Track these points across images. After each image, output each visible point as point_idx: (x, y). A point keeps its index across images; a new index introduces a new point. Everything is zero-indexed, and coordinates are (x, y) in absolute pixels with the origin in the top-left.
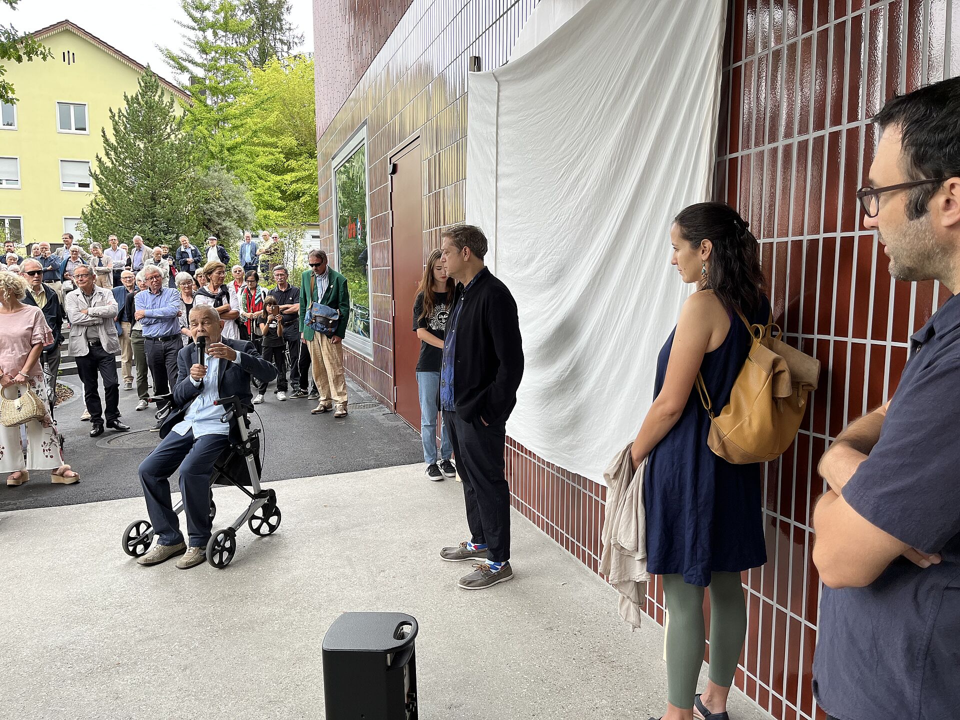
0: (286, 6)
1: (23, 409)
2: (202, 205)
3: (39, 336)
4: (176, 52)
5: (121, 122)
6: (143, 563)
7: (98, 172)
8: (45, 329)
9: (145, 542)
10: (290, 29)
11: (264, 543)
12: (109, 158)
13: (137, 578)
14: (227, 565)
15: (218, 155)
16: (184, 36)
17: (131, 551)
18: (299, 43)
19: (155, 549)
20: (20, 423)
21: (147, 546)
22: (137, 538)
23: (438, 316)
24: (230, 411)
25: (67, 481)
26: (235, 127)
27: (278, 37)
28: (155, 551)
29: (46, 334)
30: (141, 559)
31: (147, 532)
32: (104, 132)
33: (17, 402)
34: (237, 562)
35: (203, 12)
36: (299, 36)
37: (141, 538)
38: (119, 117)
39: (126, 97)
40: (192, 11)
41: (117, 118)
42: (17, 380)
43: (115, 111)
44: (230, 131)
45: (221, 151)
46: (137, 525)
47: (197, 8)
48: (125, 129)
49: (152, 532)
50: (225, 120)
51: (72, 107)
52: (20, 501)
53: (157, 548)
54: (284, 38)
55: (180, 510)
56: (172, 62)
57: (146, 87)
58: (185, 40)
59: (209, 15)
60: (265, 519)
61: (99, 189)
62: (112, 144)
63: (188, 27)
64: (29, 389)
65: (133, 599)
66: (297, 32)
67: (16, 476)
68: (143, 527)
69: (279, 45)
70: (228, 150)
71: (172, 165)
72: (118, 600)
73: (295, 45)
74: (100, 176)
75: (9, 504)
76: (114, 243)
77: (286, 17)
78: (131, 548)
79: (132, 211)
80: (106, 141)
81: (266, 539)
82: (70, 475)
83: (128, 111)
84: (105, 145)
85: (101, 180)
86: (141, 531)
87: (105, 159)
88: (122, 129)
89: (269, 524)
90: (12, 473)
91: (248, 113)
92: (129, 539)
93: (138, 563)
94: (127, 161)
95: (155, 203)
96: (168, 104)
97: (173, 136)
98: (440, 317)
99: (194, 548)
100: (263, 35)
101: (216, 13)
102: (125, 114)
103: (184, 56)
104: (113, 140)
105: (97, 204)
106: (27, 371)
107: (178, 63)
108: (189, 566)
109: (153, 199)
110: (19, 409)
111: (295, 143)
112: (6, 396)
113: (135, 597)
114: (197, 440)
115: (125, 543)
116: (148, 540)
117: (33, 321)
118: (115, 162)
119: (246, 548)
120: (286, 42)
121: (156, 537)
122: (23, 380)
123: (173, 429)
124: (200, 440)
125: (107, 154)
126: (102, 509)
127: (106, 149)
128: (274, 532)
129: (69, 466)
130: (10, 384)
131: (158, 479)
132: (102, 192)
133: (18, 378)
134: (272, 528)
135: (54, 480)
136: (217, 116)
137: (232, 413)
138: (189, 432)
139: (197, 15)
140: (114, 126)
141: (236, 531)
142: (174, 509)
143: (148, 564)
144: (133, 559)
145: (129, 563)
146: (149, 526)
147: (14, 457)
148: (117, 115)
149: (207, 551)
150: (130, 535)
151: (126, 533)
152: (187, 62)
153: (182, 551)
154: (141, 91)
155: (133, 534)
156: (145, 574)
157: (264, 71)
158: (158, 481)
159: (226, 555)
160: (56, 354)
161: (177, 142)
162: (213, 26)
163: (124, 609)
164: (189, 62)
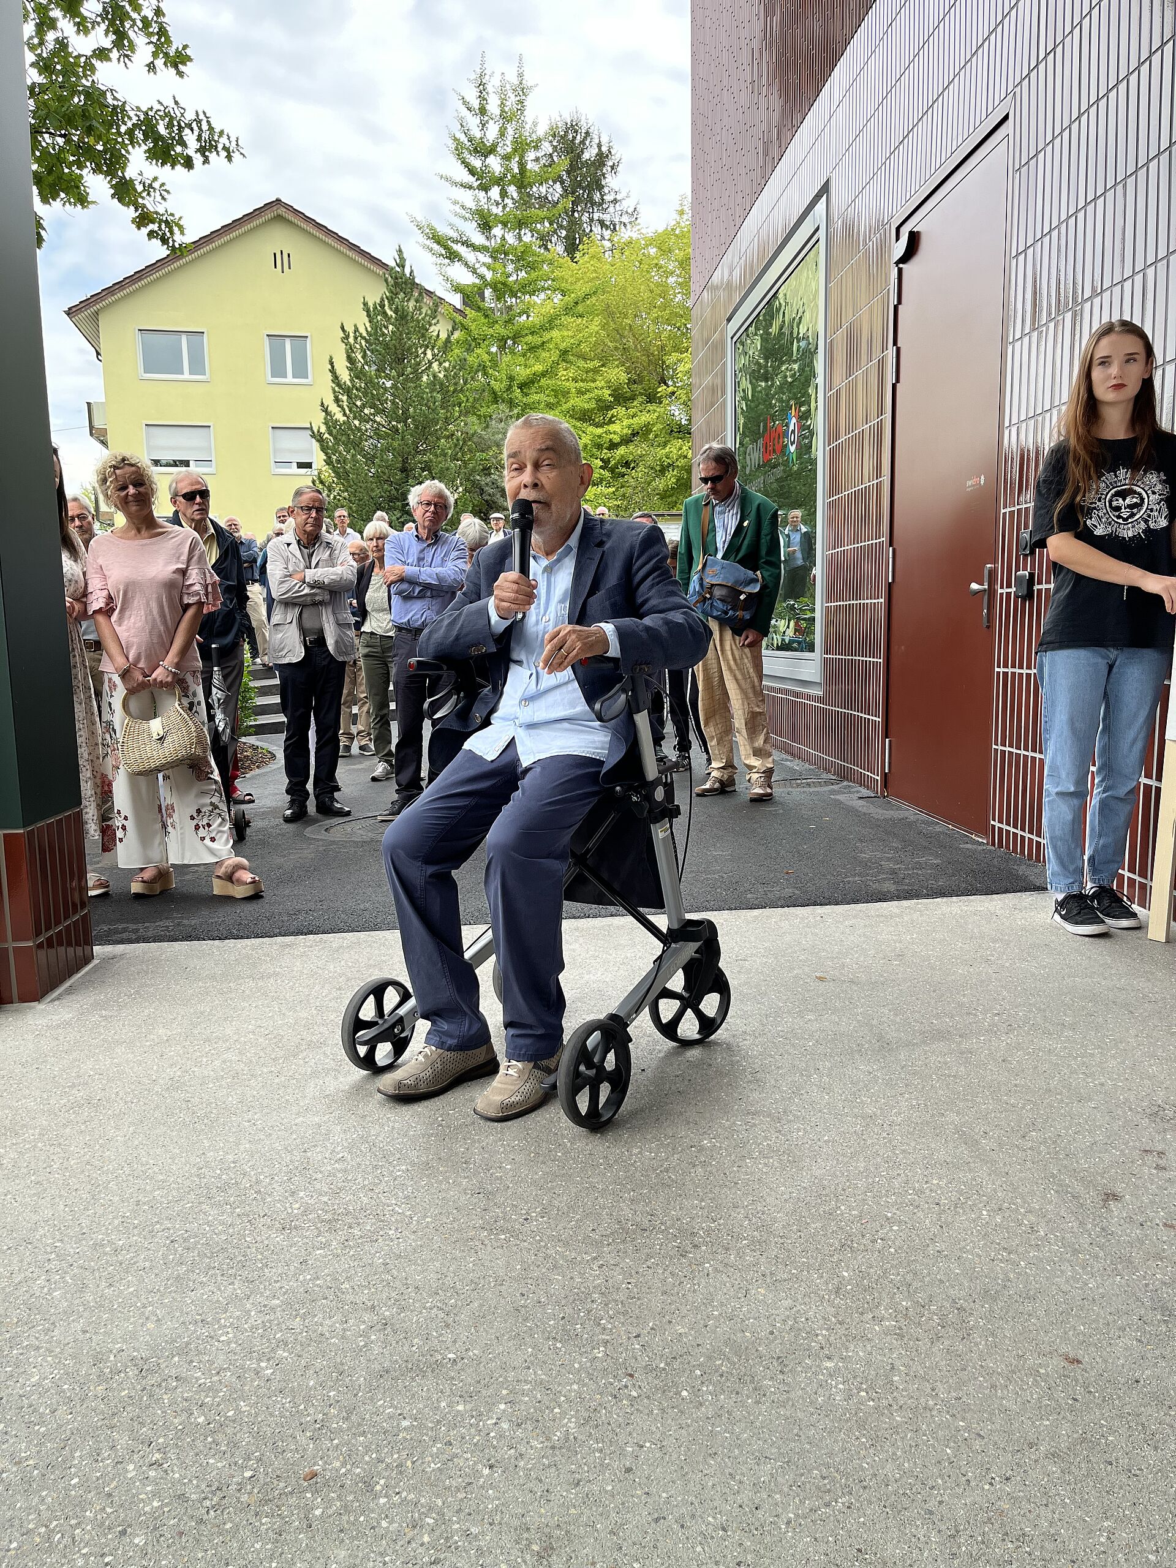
0: (610, 163)
1: (169, 739)
2: (478, 478)
3: (197, 587)
4: (444, 230)
5: (358, 346)
6: (391, 1091)
7: (323, 429)
8: (208, 575)
9: (395, 1035)
10: (615, 201)
11: (691, 1065)
12: (339, 406)
13: (377, 1135)
14: (610, 1120)
15: (505, 395)
16: (455, 203)
17: (362, 1055)
18: (630, 223)
19: (421, 1058)
20: (158, 770)
21: (400, 1046)
22: (376, 1024)
23: (1111, 501)
24: (618, 691)
25: (239, 892)
26: (532, 349)
27: (596, 216)
28: (421, 1063)
29: (210, 587)
30: (388, 1081)
31: (402, 1011)
32: (332, 364)
33: (156, 726)
34: (634, 1114)
35: (486, 157)
36: (630, 211)
37: (386, 1026)
38: (356, 338)
39: (365, 304)
40: (466, 155)
41: (351, 340)
42: (158, 680)
43: (350, 329)
44: (524, 355)
45: (509, 388)
46: (378, 991)
47: (476, 151)
48: (364, 357)
49: (413, 1012)
50: (516, 337)
51: (288, 342)
52: (146, 924)
53: (426, 1056)
54: (606, 218)
55: (481, 956)
56: (436, 247)
57: (396, 284)
58: (457, 208)
59: (495, 164)
60: (690, 1000)
61: (325, 458)
62: (345, 383)
63: (462, 185)
64: (179, 700)
65: (365, 1200)
66: (628, 205)
67: (147, 875)
68: (391, 997)
69: (597, 229)
70: (521, 386)
71: (433, 410)
72: (325, 1199)
73: (623, 227)
74: (326, 435)
75: (125, 930)
76: (343, 522)
77: (611, 182)
78: (362, 1050)
79: (372, 490)
80: (336, 378)
81: (694, 1053)
82: (245, 879)
83: (369, 329)
84: (334, 385)
85: (327, 442)
86: (388, 1007)
87: (333, 408)
88: (359, 357)
89: (700, 1015)
90: (142, 869)
91: (551, 323)
92: (359, 1024)
93: (379, 1091)
94: (366, 411)
95: (407, 477)
96: (429, 312)
97: (435, 365)
98: (1114, 504)
99: (519, 1064)
100: (573, 215)
101: (507, 158)
102: (365, 334)
103: (455, 235)
104: (345, 376)
105: (322, 482)
106: (176, 660)
107: (446, 248)
108: (509, 1115)
109: (404, 470)
110: (161, 739)
111: (624, 377)
112: (133, 714)
113: (370, 1194)
114: (528, 770)
115: (349, 1037)
116: (403, 1031)
117: (184, 557)
118: (348, 412)
119: (649, 1072)
120: (608, 223)
121: (423, 1026)
122: (169, 679)
123: (467, 745)
124: (538, 769)
125: (337, 400)
126: (305, 952)
127: (334, 392)
128: (713, 1037)
129: (244, 861)
130: (143, 686)
131: (431, 869)
132: (328, 462)
133: (159, 674)
134: (708, 1026)
135: (218, 888)
136: (504, 332)
137: (623, 697)
138: (504, 754)
139: (477, 163)
140: (347, 352)
141: (628, 1025)
142: (467, 955)
143: (405, 1097)
144: (367, 1078)
145: (358, 1089)
146: (405, 997)
147: (145, 840)
148: (352, 335)
149: (561, 1078)
150: (361, 1016)
151: (351, 1009)
152: (459, 244)
153: (490, 1068)
154: (388, 294)
155: (368, 1012)
156: (397, 1125)
157: (576, 262)
158: (431, 876)
159: (605, 1090)
160: (236, 657)
161: (441, 375)
162: (499, 181)
163: (341, 1235)
164: (463, 244)
